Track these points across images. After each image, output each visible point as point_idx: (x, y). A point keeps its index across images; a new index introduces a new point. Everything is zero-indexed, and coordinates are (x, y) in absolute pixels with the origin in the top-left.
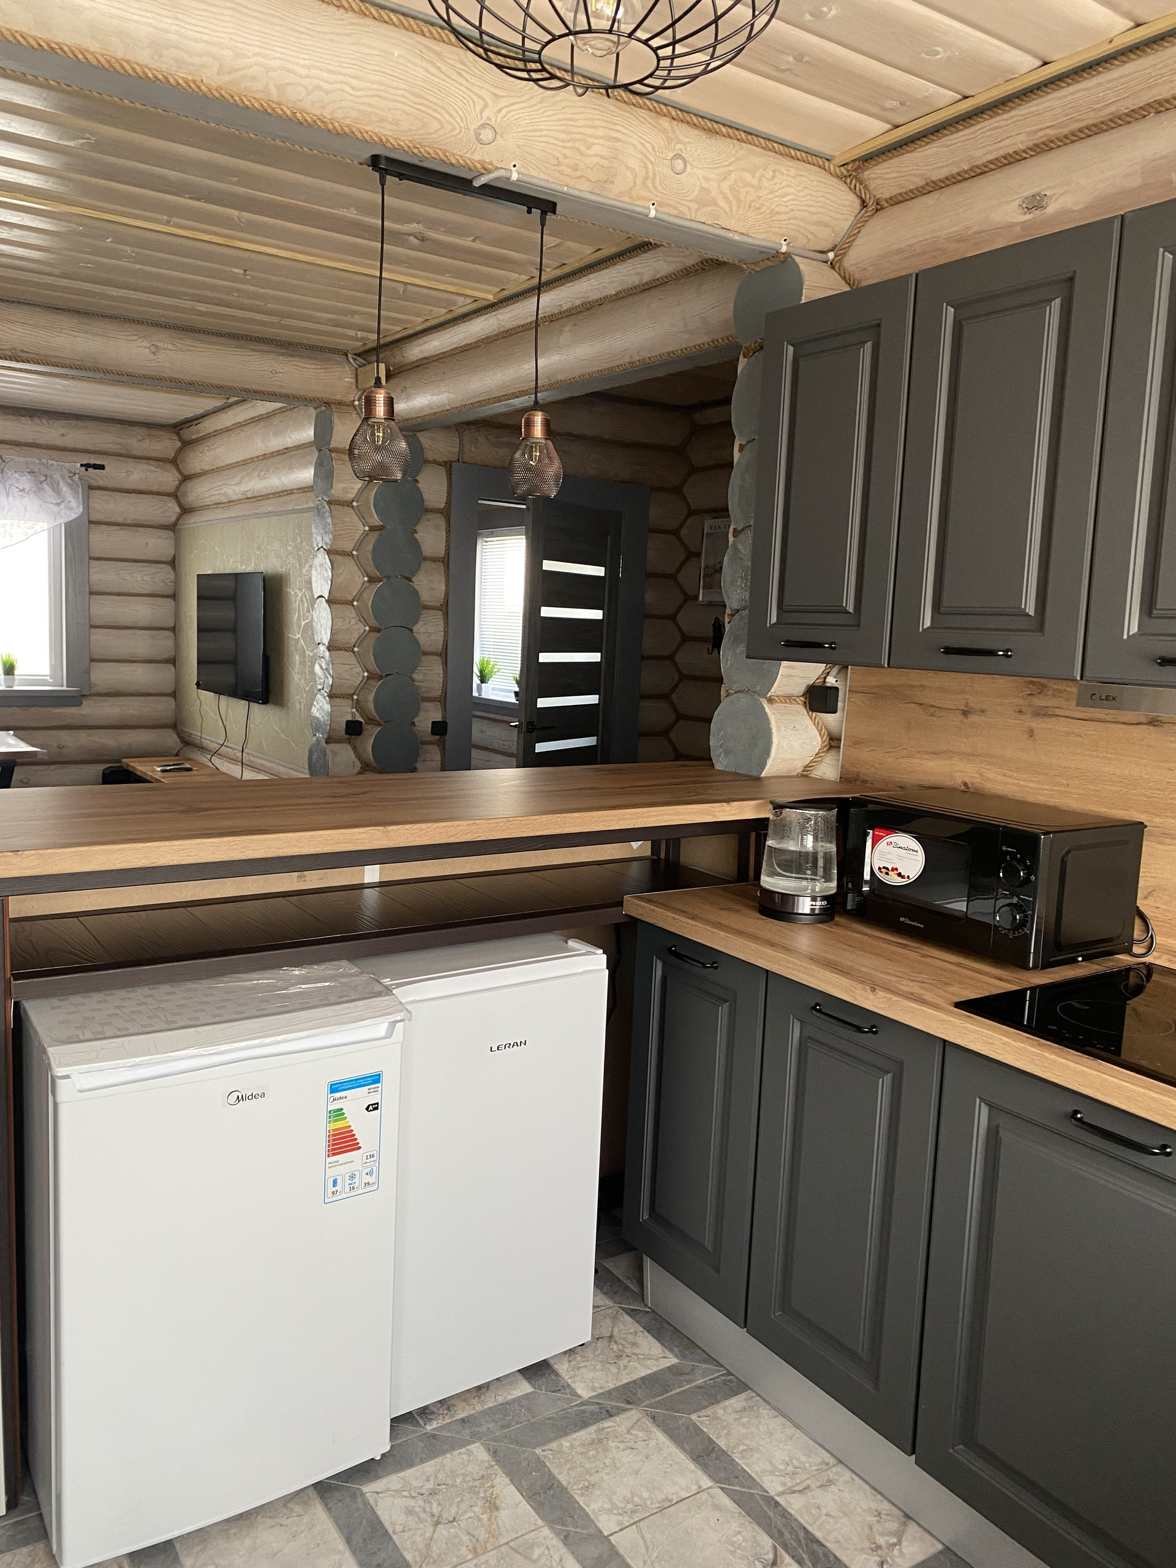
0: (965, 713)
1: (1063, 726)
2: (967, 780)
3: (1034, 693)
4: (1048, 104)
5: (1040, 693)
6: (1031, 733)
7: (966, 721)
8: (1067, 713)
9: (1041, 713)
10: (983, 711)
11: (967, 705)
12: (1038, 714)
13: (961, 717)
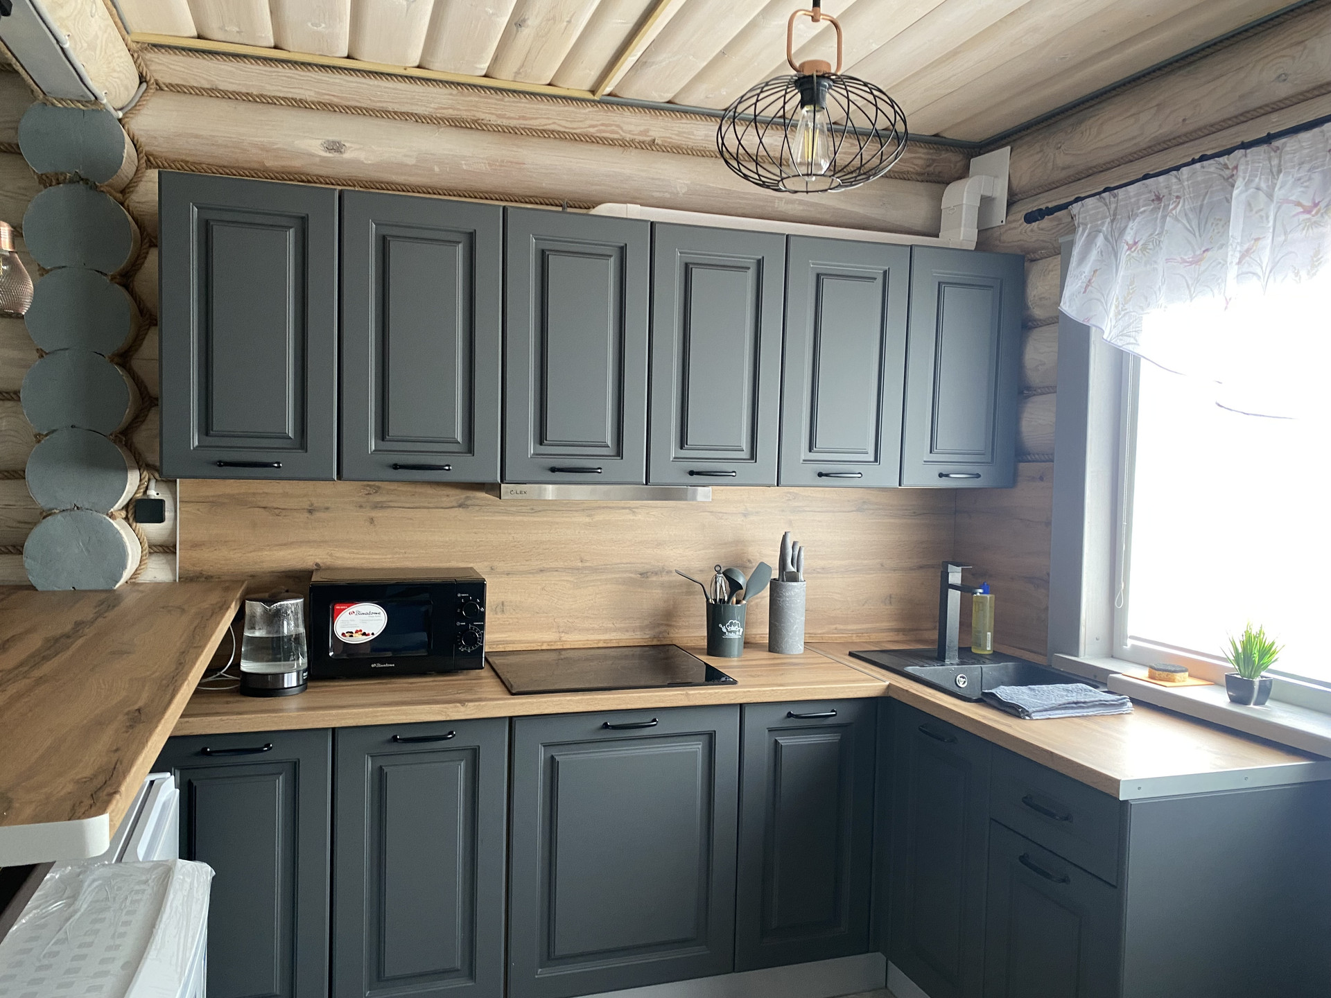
0: (310, 512)
1: (397, 513)
2: (318, 561)
3: (371, 492)
4: (338, 81)
5: (376, 492)
6: (372, 520)
7: (312, 517)
8: (400, 505)
9: (377, 506)
10: (327, 509)
11: (312, 505)
12: (376, 507)
13: (307, 515)
